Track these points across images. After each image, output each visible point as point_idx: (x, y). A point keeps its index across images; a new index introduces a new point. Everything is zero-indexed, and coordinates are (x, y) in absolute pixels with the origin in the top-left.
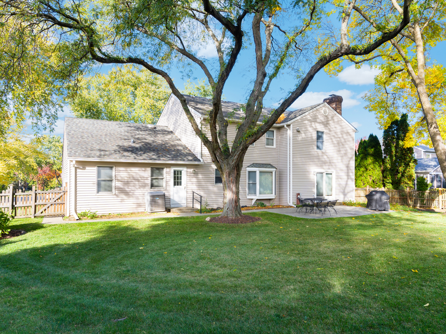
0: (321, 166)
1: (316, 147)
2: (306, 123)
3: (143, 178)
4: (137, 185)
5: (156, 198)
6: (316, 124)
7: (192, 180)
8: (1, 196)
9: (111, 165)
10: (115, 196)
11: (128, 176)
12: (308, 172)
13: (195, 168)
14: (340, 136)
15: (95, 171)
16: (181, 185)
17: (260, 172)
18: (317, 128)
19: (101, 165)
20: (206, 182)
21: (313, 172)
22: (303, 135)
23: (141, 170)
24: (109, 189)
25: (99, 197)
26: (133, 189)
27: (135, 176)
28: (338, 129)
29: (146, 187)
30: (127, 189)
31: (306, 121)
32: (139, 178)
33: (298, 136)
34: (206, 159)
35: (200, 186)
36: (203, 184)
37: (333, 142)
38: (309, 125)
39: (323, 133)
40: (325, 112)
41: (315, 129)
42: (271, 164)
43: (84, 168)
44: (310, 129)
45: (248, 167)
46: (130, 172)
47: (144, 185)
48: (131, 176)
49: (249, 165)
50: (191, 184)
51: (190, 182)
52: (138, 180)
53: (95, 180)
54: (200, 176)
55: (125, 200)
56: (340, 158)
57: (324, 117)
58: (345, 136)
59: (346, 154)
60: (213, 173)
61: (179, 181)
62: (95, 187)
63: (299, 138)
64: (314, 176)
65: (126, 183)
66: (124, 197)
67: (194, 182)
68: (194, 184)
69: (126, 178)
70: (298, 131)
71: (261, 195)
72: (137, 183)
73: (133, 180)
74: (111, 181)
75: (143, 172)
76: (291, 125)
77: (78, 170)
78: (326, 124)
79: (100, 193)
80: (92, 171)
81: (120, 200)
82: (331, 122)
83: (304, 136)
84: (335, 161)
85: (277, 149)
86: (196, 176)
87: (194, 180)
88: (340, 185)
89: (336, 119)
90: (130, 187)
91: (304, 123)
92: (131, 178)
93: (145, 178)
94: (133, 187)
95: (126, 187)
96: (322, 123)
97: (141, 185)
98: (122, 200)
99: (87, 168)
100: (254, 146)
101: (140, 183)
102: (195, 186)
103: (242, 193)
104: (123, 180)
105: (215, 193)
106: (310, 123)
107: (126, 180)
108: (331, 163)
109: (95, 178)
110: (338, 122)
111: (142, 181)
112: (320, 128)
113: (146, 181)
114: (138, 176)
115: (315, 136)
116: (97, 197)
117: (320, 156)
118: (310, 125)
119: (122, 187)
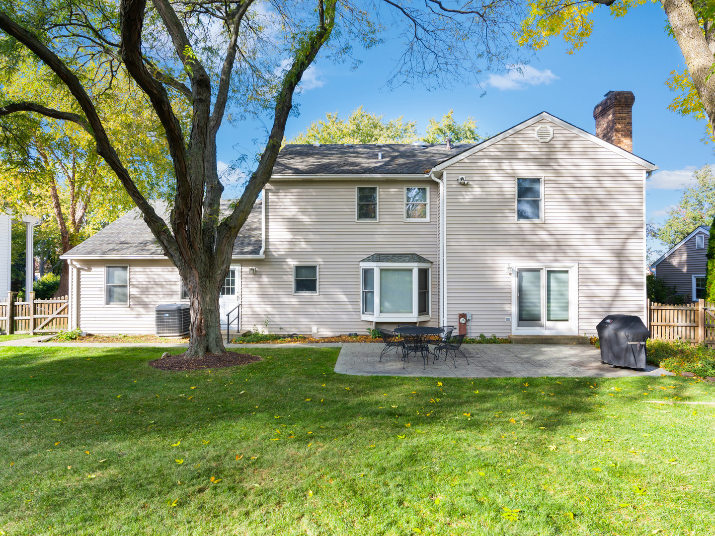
0: (531, 256)
1: (516, 215)
2: (486, 164)
3: (169, 283)
4: (161, 293)
5: (164, 314)
6: (513, 164)
7: (250, 286)
8: (2, 306)
9: (124, 264)
10: (129, 309)
11: (147, 280)
12: (493, 269)
13: (255, 265)
14: (592, 183)
15: (103, 273)
16: (233, 293)
17: (382, 270)
18: (517, 171)
19: (111, 264)
20: (277, 290)
21: (505, 269)
22: (477, 191)
23: (166, 270)
24: (124, 298)
25: (108, 309)
26: (155, 300)
27: (157, 280)
28: (586, 168)
29: (175, 297)
30: (146, 300)
31: (486, 161)
32: (164, 283)
33: (464, 193)
34: (276, 250)
35: (264, 296)
36: (271, 291)
37: (567, 200)
38: (493, 168)
39: (537, 181)
40: (541, 134)
41: (512, 175)
42: (418, 253)
43: (89, 270)
44: (496, 177)
45: (363, 261)
46: (150, 273)
47: (170, 293)
48: (152, 280)
49: (365, 257)
50: (248, 293)
51: (247, 290)
52: (162, 286)
53: (103, 286)
54: (265, 279)
55: (143, 316)
56: (590, 236)
57: (540, 146)
58: (608, 183)
59: (611, 224)
60: (290, 273)
61: (231, 287)
62: (103, 296)
63: (466, 197)
64: (509, 276)
65: (145, 290)
66: (141, 310)
67: (255, 290)
68: (255, 293)
69: (145, 283)
70: (464, 185)
71: (383, 315)
72: (160, 290)
73: (155, 286)
74: (125, 286)
75: (170, 273)
76: (445, 173)
77: (82, 272)
78: (547, 160)
79: (112, 305)
80: (100, 272)
81: (135, 316)
82: (560, 155)
83: (480, 193)
84: (574, 242)
85: (432, 223)
86: (257, 279)
87: (254, 285)
88: (591, 297)
89: (576, 146)
90: (150, 296)
91: (479, 164)
92: (152, 283)
93: (173, 283)
94: (154, 296)
95: (143, 296)
96: (535, 159)
97: (166, 293)
98: (139, 315)
99: (94, 269)
100: (378, 221)
101: (165, 290)
102: (256, 296)
103: (351, 310)
104: (141, 286)
105: (293, 309)
106: (497, 164)
107: (145, 286)
108: (563, 247)
109: (103, 283)
110: (584, 153)
111: (168, 287)
112: (527, 171)
113: (173, 287)
114: (162, 280)
115: (511, 188)
116: (105, 309)
117: (526, 233)
118: (498, 168)
119: (139, 296)
